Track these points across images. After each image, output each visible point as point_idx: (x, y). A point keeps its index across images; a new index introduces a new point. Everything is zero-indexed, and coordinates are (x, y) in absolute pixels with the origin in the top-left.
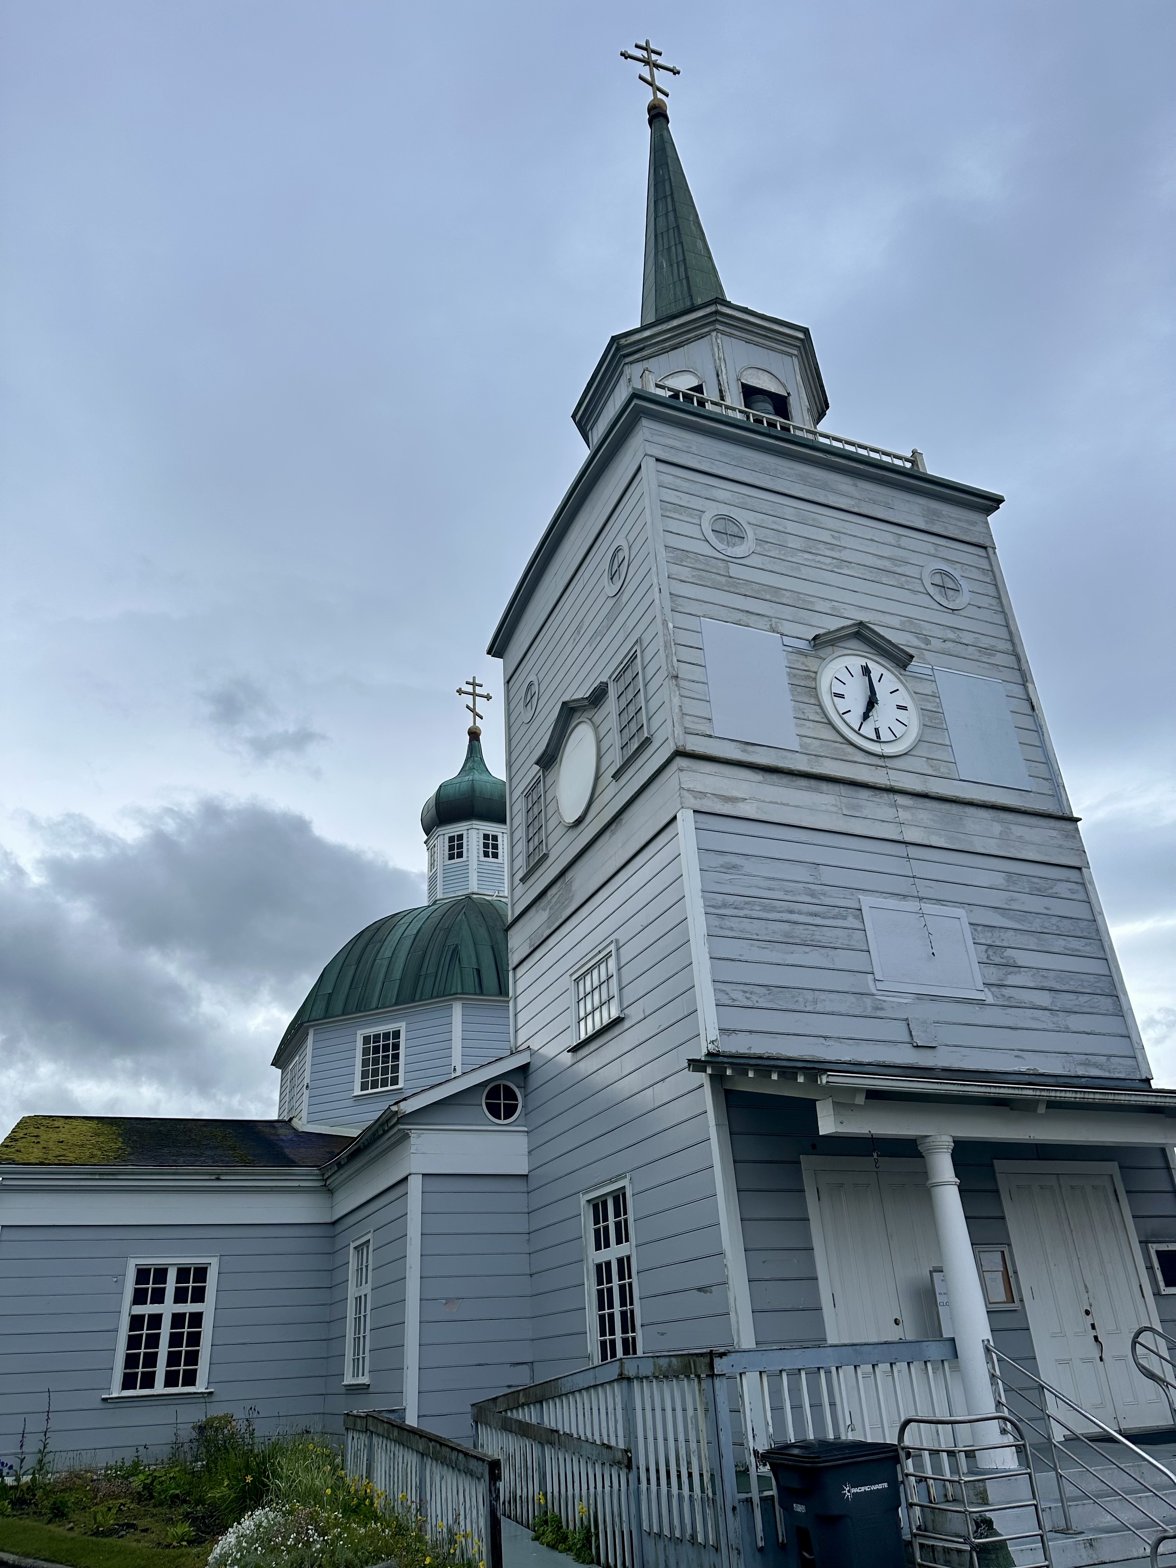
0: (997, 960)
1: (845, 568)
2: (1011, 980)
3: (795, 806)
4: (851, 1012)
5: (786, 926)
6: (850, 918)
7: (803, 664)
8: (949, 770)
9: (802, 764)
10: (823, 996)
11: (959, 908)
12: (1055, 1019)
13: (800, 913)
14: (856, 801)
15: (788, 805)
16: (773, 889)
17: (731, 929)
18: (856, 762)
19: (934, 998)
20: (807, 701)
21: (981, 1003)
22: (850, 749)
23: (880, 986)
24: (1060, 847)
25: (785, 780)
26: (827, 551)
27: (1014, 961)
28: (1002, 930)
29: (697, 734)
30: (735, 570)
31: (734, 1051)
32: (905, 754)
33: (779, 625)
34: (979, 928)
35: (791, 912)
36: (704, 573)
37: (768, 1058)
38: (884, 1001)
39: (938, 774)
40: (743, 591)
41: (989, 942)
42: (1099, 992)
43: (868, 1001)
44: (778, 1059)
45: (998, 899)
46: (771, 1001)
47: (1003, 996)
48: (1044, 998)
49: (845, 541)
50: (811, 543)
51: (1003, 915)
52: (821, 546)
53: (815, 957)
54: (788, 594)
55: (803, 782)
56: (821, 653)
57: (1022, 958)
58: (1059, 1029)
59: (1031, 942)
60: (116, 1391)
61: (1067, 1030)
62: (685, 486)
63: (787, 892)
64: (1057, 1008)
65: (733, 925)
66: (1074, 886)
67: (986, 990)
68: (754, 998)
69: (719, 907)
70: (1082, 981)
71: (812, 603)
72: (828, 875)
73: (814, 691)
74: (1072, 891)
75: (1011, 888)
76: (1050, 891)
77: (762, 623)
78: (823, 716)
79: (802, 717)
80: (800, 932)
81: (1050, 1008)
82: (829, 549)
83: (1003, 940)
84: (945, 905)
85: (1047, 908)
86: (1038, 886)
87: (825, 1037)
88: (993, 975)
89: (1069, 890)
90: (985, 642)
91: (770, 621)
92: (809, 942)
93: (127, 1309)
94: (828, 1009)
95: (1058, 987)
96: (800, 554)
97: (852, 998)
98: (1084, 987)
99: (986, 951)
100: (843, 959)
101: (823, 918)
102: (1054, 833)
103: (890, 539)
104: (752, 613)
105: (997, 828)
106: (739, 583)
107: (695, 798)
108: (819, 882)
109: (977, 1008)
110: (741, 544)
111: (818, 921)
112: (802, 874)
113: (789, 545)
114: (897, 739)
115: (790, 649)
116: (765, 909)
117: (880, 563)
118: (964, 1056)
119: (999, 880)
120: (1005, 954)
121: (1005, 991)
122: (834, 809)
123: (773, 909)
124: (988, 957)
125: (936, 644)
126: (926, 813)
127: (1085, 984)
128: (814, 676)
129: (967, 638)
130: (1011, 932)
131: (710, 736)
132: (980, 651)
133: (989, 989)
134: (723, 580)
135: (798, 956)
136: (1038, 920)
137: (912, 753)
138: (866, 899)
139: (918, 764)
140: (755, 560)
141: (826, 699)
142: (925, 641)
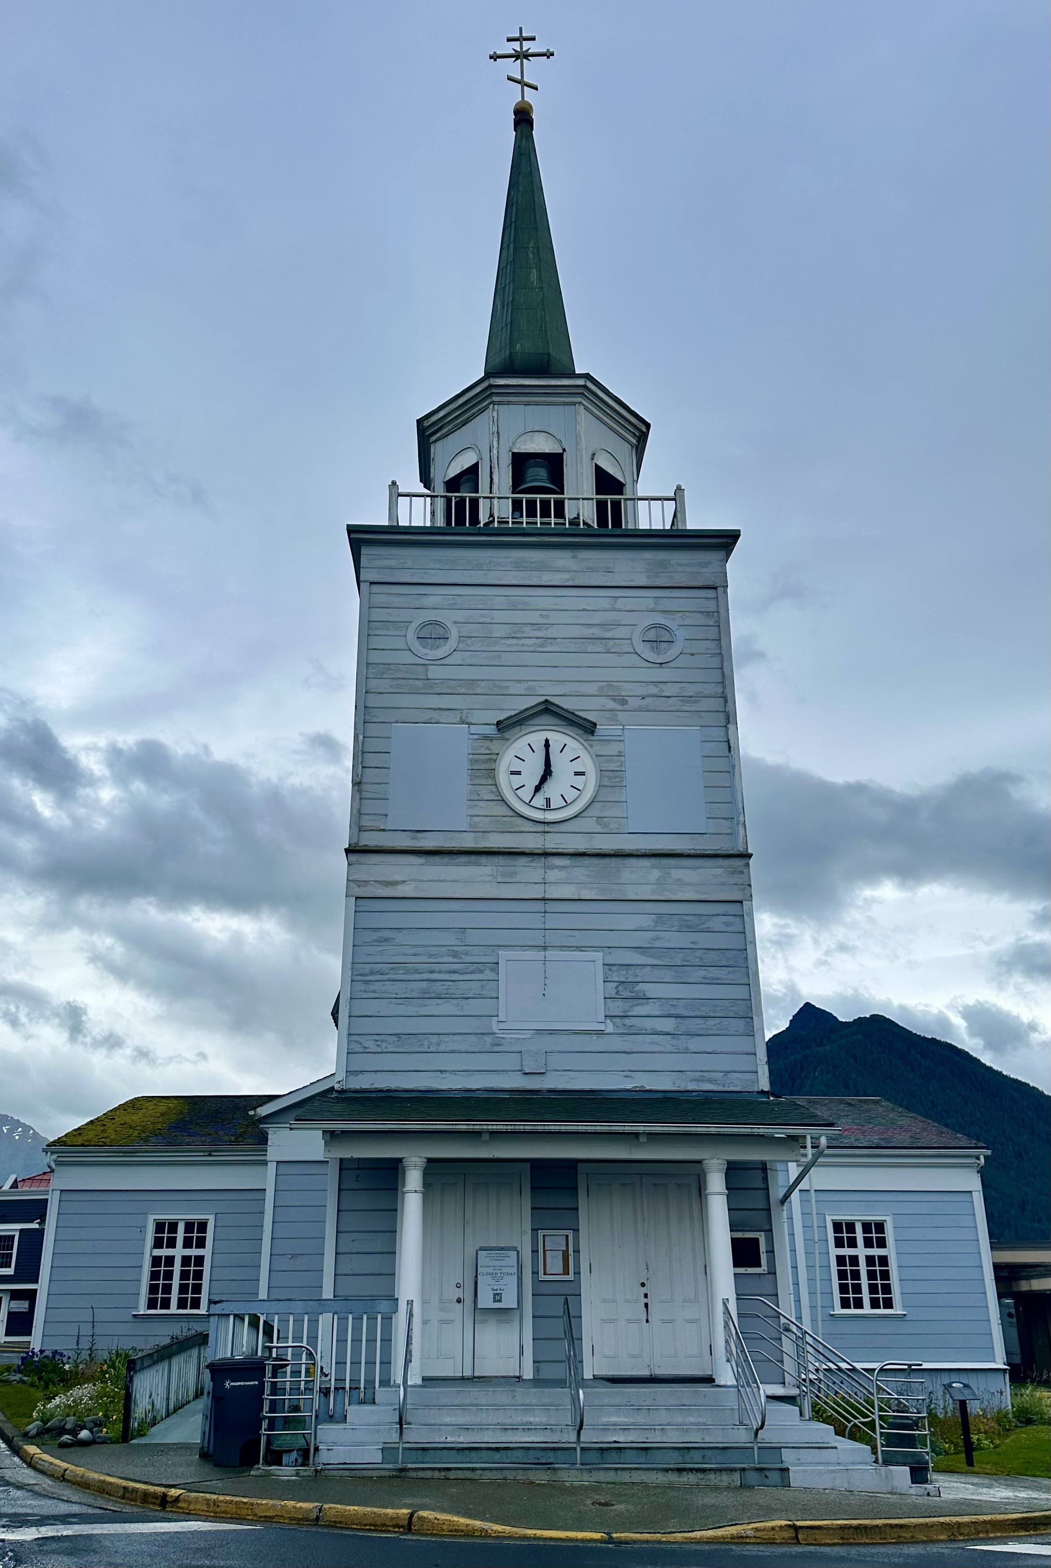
0: (626, 994)
1: (549, 645)
2: (637, 1011)
3: (452, 881)
4: (471, 1050)
5: (425, 985)
6: (487, 972)
7: (487, 748)
8: (620, 825)
9: (468, 842)
10: (446, 1038)
11: (598, 951)
12: (676, 1042)
13: (440, 972)
14: (512, 868)
15: (445, 881)
16: (419, 955)
17: (374, 992)
18: (522, 832)
19: (552, 1032)
20: (484, 783)
21: (600, 1033)
22: (519, 821)
23: (502, 1026)
24: (723, 884)
25: (446, 859)
26: (533, 632)
27: (644, 994)
28: (638, 967)
29: (372, 830)
30: (434, 672)
31: (358, 1087)
32: (575, 817)
33: (469, 715)
34: (614, 968)
35: (432, 972)
36: (403, 682)
37: (388, 1091)
38: (504, 1038)
39: (607, 831)
40: (438, 690)
41: (622, 979)
42: (731, 1015)
43: (488, 1039)
44: (396, 1091)
45: (641, 940)
46: (399, 1046)
47: (625, 1025)
48: (668, 1025)
49: (555, 618)
50: (516, 628)
51: (642, 954)
52: (527, 629)
53: (446, 1007)
54: (483, 684)
55: (463, 859)
56: (507, 735)
57: (651, 990)
58: (677, 1051)
59: (669, 975)
60: (142, 1310)
61: (687, 1051)
62: (396, 601)
63: (430, 956)
64: (680, 1033)
65: (376, 988)
66: (731, 919)
67: (608, 1021)
68: (384, 1045)
69: (367, 975)
70: (716, 1006)
71: (507, 687)
72: (472, 937)
73: (491, 773)
74: (727, 924)
75: (659, 928)
76: (702, 927)
77: (455, 717)
78: (497, 794)
79: (477, 798)
80: (438, 987)
81: (672, 1032)
82: (535, 630)
83: (636, 976)
84: (584, 951)
85: (693, 943)
86: (689, 923)
87: (441, 1071)
88: (617, 1007)
89: (724, 923)
90: (691, 690)
91: (461, 713)
92: (443, 996)
93: (148, 1251)
94: (449, 1048)
95: (685, 1013)
96: (503, 641)
97: (473, 1038)
98: (715, 1011)
99: (617, 988)
100: (473, 1006)
101: (461, 974)
102: (719, 871)
103: (605, 603)
104: (444, 709)
105: (655, 874)
106: (435, 684)
107: (359, 886)
108: (463, 944)
109: (595, 1037)
110: (444, 645)
111: (456, 977)
112: (449, 939)
113: (493, 636)
114: (568, 804)
115: (476, 737)
116: (408, 972)
117: (587, 632)
118: (571, 1079)
119: (647, 921)
120: (636, 989)
121: (627, 1021)
122: (490, 879)
123: (417, 971)
124: (617, 993)
125: (633, 702)
126: (581, 870)
127: (718, 1009)
128: (493, 758)
129: (669, 690)
130: (649, 969)
131: (384, 830)
132: (682, 701)
133: (611, 1021)
134: (420, 683)
135: (432, 1007)
136: (681, 955)
137: (580, 815)
138: (504, 955)
139: (588, 824)
140: (456, 658)
141: (503, 777)
142: (624, 702)
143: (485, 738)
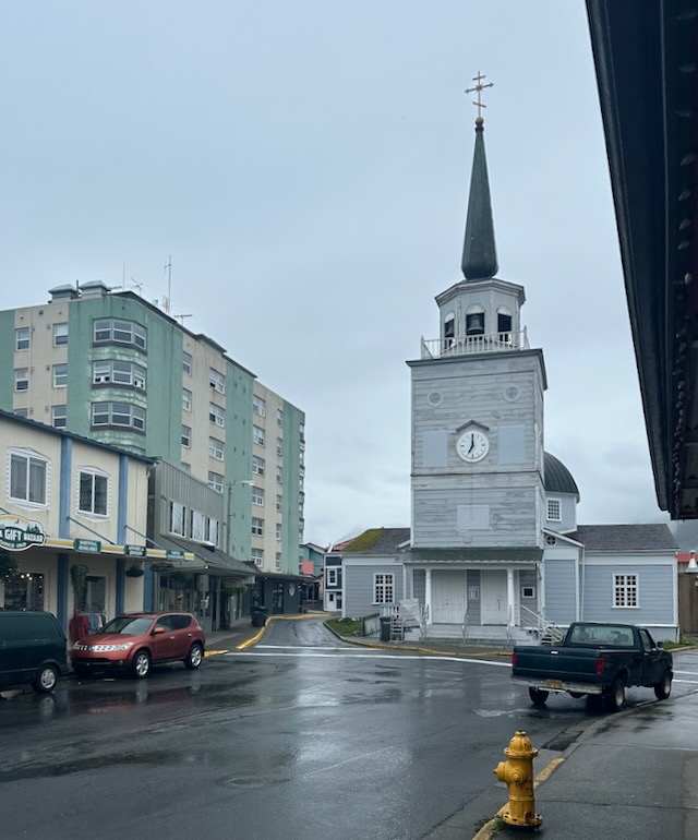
0: (496, 518)
2: (500, 523)
4: (449, 536)
5: (435, 517)
6: (454, 512)
7: (453, 438)
8: (496, 462)
9: (448, 471)
10: (442, 533)
11: (488, 505)
12: (511, 532)
13: (439, 513)
14: (460, 479)
15: (441, 484)
16: (433, 507)
18: (464, 467)
19: (473, 530)
20: (452, 450)
21: (488, 530)
22: (464, 462)
23: (458, 529)
24: (529, 481)
25: (440, 477)
27: (502, 518)
28: (500, 509)
29: (418, 468)
31: (417, 547)
33: (447, 426)
34: (493, 510)
35: (437, 513)
36: (426, 416)
37: (426, 548)
38: (459, 532)
39: (492, 465)
40: (437, 418)
41: (495, 513)
42: (529, 523)
43: (454, 532)
44: (428, 548)
45: (502, 500)
46: (428, 535)
48: (510, 527)
49: (477, 388)
50: (463, 393)
51: (502, 505)
52: (466, 393)
53: (441, 524)
54: (451, 415)
55: (447, 477)
56: (459, 433)
58: (511, 535)
59: (510, 511)
61: (514, 535)
62: (423, 386)
63: (436, 508)
64: (512, 529)
66: (531, 492)
68: (424, 535)
69: (418, 514)
72: (449, 501)
73: (454, 447)
75: (507, 496)
76: (521, 495)
77: (443, 427)
78: (457, 453)
79: (450, 455)
80: (439, 517)
81: (510, 529)
82: (469, 393)
83: (500, 512)
84: (483, 505)
85: (518, 501)
86: (517, 494)
87: (440, 543)
88: (493, 522)
89: (529, 494)
90: (522, 412)
91: (445, 426)
92: (440, 520)
94: (443, 536)
95: (514, 523)
96: (458, 398)
97: (450, 532)
98: (524, 522)
99: (493, 516)
100: (449, 523)
101: (446, 513)
102: (528, 477)
103: (494, 381)
104: (439, 425)
105: (507, 478)
106: (436, 416)
107: (415, 487)
108: (446, 504)
109: (486, 531)
110: (439, 402)
111: (444, 514)
112: (442, 502)
113: (455, 396)
114: (479, 456)
115: (450, 434)
116: (430, 513)
117: (487, 392)
118: (479, 544)
119: (504, 494)
120: (500, 516)
121: (496, 526)
122: (455, 483)
123: (433, 513)
125: (503, 418)
126: (483, 479)
128: (455, 442)
129: (515, 412)
130: (504, 510)
131: (422, 468)
132: (519, 416)
133: (491, 526)
134: (431, 416)
135: (437, 524)
136: (514, 505)
137: (483, 460)
138: (459, 506)
139: (486, 462)
140: (443, 406)
141: (458, 448)
142: (498, 417)
143: (453, 434)
